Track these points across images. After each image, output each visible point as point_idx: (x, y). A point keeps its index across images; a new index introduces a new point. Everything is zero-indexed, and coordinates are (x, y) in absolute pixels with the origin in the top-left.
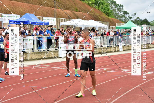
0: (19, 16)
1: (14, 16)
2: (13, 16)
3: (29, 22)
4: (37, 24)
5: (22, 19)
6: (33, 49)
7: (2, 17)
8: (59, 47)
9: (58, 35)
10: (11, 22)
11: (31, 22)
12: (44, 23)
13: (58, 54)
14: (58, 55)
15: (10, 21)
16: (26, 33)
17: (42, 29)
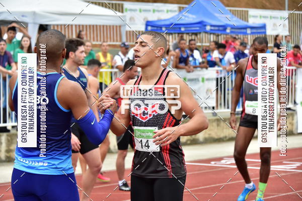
0: (175, 7)
1: (160, 9)
2: (156, 9)
3: (205, 26)
4: (228, 31)
5: (183, 15)
6: (213, 108)
7: (125, 14)
8: (297, 101)
9: (293, 63)
10: (149, 28)
11: (211, 26)
12: (252, 28)
13: (295, 121)
14: (294, 127)
15: (148, 24)
16: (195, 59)
17: (244, 44)
